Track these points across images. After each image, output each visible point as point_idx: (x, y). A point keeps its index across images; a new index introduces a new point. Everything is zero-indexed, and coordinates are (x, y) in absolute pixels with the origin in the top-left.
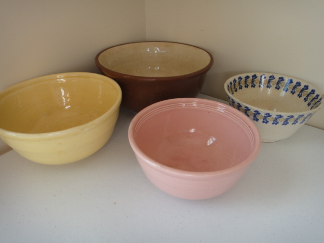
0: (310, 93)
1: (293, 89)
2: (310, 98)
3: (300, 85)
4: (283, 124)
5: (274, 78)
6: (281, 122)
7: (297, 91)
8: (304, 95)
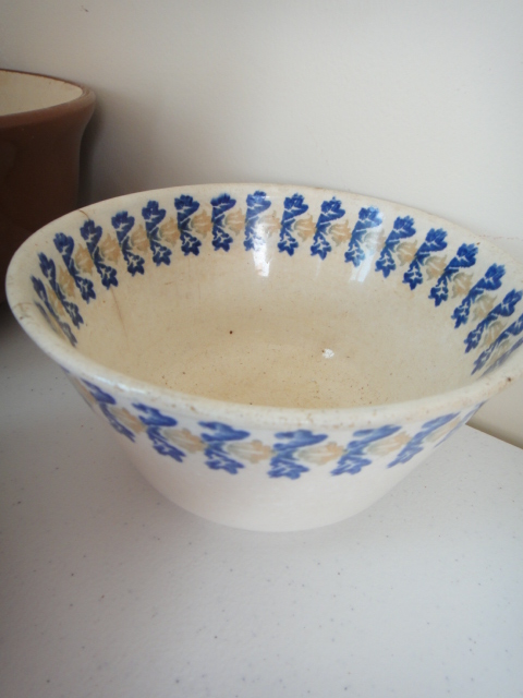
0: (481, 284)
1: (414, 264)
2: (480, 308)
3: (442, 245)
4: (337, 472)
5: (342, 213)
6: (323, 461)
7: (431, 274)
8: (457, 291)
